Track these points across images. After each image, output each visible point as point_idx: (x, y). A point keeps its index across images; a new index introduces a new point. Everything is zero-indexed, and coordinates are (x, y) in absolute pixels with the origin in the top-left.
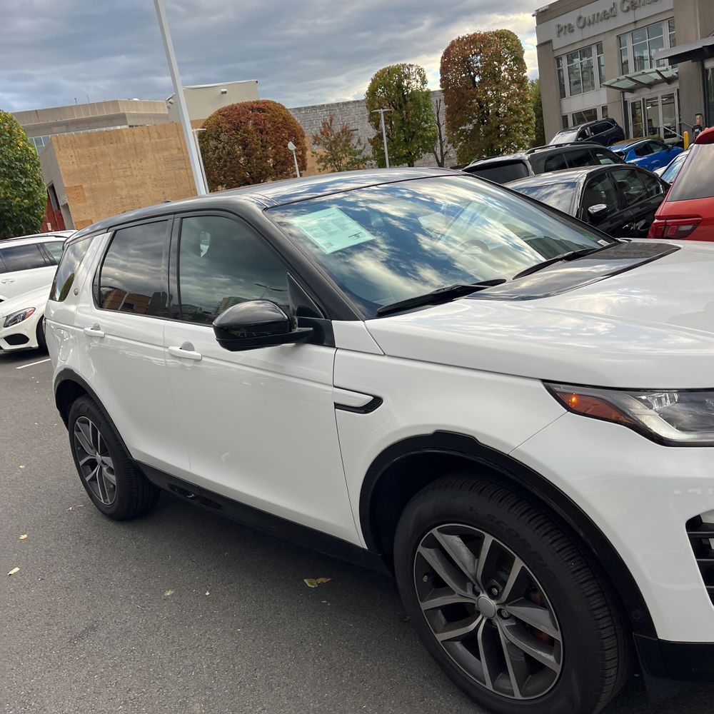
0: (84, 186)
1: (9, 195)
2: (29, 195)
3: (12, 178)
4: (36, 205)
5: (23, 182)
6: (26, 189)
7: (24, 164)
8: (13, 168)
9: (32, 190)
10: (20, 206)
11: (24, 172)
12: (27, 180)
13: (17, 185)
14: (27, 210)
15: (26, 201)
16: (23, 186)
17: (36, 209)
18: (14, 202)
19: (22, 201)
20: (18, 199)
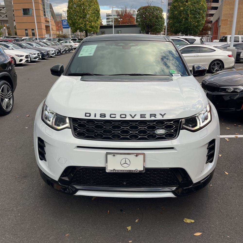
0: (228, 20)
1: (192, 21)
2: (198, 22)
3: (194, 15)
4: (199, 25)
5: (198, 17)
6: (198, 19)
7: (200, 11)
8: (196, 12)
9: (200, 20)
10: (194, 25)
11: (199, 14)
12: (199, 16)
13: (195, 18)
14: (196, 27)
15: (196, 23)
16: (197, 18)
17: (199, 27)
18: (193, 23)
19: (195, 23)
20: (194, 22)
